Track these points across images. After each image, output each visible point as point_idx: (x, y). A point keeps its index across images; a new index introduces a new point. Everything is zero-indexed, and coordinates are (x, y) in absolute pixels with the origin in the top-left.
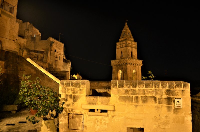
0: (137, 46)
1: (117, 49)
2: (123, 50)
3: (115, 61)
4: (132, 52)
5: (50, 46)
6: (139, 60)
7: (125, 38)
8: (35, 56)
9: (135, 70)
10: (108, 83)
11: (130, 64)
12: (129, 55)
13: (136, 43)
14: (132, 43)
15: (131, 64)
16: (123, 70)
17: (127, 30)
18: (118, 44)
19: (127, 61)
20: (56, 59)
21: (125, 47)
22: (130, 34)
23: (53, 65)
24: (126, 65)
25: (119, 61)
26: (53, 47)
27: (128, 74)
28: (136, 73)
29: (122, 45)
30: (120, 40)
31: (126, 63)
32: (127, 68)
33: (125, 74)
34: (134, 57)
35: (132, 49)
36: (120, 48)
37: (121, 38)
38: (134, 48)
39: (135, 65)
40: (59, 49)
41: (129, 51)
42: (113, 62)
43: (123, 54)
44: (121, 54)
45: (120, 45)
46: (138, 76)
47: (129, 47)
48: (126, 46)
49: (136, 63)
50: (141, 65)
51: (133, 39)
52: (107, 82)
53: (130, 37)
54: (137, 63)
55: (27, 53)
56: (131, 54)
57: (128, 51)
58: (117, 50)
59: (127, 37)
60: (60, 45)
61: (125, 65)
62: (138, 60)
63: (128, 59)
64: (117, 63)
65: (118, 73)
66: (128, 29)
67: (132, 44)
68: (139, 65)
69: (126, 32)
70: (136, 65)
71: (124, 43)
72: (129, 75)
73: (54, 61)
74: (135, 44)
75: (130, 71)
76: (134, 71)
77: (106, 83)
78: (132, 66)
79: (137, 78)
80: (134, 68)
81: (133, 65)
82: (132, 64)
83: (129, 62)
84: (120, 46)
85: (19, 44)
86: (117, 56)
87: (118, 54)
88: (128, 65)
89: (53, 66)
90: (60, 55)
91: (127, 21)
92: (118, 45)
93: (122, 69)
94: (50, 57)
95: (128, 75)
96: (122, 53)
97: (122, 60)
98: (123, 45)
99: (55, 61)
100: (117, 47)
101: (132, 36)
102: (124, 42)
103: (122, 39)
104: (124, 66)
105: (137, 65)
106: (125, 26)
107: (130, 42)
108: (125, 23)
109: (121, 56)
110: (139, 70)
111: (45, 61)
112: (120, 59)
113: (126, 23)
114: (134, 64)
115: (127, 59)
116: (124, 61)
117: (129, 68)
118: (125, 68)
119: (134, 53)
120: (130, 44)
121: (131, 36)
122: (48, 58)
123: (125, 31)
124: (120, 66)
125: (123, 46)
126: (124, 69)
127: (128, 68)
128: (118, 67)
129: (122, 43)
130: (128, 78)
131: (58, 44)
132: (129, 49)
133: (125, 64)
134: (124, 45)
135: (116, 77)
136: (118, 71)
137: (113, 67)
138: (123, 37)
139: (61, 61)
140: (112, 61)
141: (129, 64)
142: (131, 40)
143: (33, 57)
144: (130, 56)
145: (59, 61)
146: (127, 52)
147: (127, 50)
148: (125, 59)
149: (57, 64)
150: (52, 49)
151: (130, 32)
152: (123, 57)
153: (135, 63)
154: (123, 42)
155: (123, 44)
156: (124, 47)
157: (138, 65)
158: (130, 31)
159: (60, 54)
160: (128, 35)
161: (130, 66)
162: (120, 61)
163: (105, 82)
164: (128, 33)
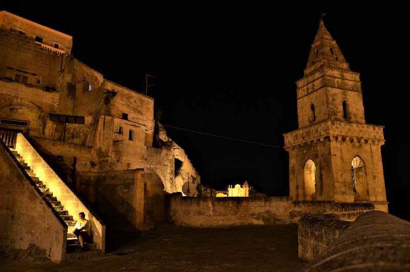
0: (359, 84)
1: (298, 101)
2: (316, 98)
3: (294, 133)
4: (345, 104)
5: (106, 104)
6: (371, 127)
7: (319, 64)
8: (73, 133)
9: (361, 158)
10: (268, 204)
11: (340, 139)
12: (335, 114)
13: (357, 77)
14: (342, 75)
15: (344, 139)
16: (318, 160)
17: (325, 40)
18: (300, 83)
19: (329, 129)
20: (120, 137)
21: (321, 88)
22: (337, 49)
23: (110, 155)
24: (327, 143)
25: (305, 134)
26: (114, 105)
27: (334, 172)
28: (363, 169)
29: (311, 85)
30: (307, 71)
31: (325, 138)
32: (330, 153)
33: (324, 173)
34: (353, 119)
35: (344, 94)
36: (307, 95)
37: (308, 66)
38: (352, 90)
39: (359, 142)
40: (139, 112)
41: (334, 100)
42: (289, 139)
43: (315, 113)
44: (311, 112)
45: (305, 88)
46: (370, 178)
47: (333, 87)
48: (324, 86)
49: (361, 135)
50: (379, 141)
51: (345, 66)
52: (265, 201)
53: (337, 59)
54: (366, 137)
55: (55, 126)
56: (341, 108)
57: (331, 99)
58: (300, 102)
59: (324, 59)
60: (142, 101)
61: (324, 144)
62: (366, 126)
63: (333, 124)
64: (300, 141)
65: (306, 172)
66: (328, 36)
67: (343, 78)
68: (373, 142)
69: (322, 46)
70: (363, 141)
71: (317, 79)
72: (339, 176)
73: (111, 143)
74: (353, 78)
75: (340, 161)
76: (355, 163)
77: (263, 203)
78: (346, 146)
79: (368, 184)
80: (355, 151)
81: (352, 141)
82: (348, 139)
83: (337, 133)
84: (308, 89)
85: (39, 105)
86: (300, 119)
87: (303, 113)
88: (333, 144)
89: (108, 156)
90: (134, 126)
91: (324, 14)
92: (301, 88)
93: (315, 158)
94: (102, 132)
95: (335, 175)
96: (313, 107)
97: (313, 128)
98: (314, 86)
99: (116, 142)
100: (300, 93)
101: (341, 57)
102: (317, 75)
103: (313, 68)
104: (320, 148)
105: (366, 141)
106: (319, 32)
107: (336, 73)
108: (319, 22)
109: (311, 119)
110: (372, 157)
111: (90, 145)
112: (306, 127)
113: (322, 23)
114: (355, 140)
115: (329, 123)
116: (319, 130)
117: (338, 154)
118: (323, 154)
119: (353, 105)
120: (336, 80)
121: (339, 57)
122: (98, 136)
123: (318, 43)
124: (309, 149)
125: (316, 88)
126: (320, 157)
127: (332, 151)
128: (305, 152)
129: (310, 79)
130: (336, 184)
131: (132, 100)
132: (334, 94)
133: (322, 140)
134: (317, 84)
135: (300, 184)
136: (303, 165)
137: (290, 156)
138: (313, 63)
139: (138, 144)
140: (285, 136)
141: (337, 138)
142: (338, 69)
143: (69, 137)
144: (340, 115)
145: (131, 142)
146: (328, 103)
147: (327, 98)
148: (323, 125)
149: (121, 150)
150: (113, 111)
151: (336, 46)
152: (317, 119)
153: (356, 134)
154: (314, 74)
155: (315, 80)
156: (317, 90)
157: (370, 142)
158: (334, 42)
159: (133, 124)
160: (330, 54)
161: (339, 145)
162: (308, 133)
163: (261, 200)
164: (329, 48)
